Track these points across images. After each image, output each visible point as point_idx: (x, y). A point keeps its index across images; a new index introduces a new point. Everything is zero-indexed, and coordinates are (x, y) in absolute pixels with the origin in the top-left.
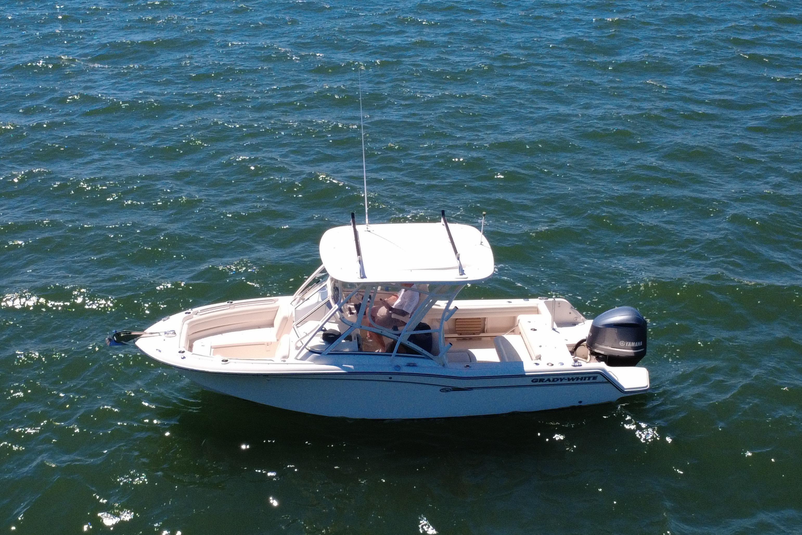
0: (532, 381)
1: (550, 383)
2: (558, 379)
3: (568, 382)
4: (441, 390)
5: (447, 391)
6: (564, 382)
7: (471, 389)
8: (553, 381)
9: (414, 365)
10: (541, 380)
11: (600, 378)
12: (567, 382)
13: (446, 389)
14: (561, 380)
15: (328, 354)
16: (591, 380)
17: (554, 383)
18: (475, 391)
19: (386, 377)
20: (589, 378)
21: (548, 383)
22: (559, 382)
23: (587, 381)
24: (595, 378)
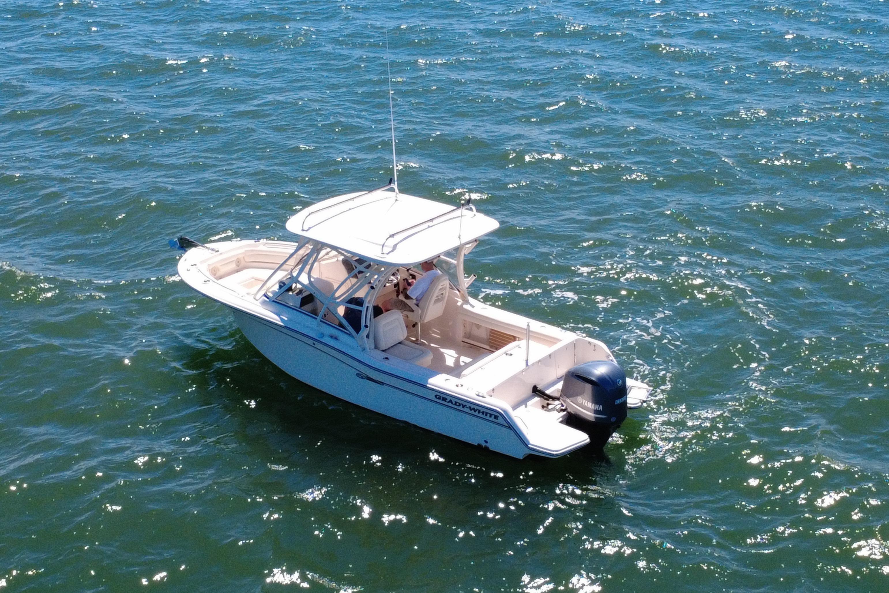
0: (436, 396)
1: (452, 406)
2: (460, 405)
3: (470, 412)
4: (357, 375)
5: (362, 378)
6: (465, 409)
7: (382, 383)
8: (455, 404)
9: (336, 338)
10: (444, 399)
11: (500, 420)
12: (468, 410)
13: (360, 375)
14: (464, 406)
15: (273, 301)
16: (492, 418)
17: (455, 407)
18: (386, 387)
19: (311, 342)
20: (491, 415)
21: (450, 404)
22: (461, 408)
23: (488, 417)
24: (496, 417)
